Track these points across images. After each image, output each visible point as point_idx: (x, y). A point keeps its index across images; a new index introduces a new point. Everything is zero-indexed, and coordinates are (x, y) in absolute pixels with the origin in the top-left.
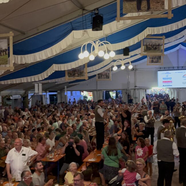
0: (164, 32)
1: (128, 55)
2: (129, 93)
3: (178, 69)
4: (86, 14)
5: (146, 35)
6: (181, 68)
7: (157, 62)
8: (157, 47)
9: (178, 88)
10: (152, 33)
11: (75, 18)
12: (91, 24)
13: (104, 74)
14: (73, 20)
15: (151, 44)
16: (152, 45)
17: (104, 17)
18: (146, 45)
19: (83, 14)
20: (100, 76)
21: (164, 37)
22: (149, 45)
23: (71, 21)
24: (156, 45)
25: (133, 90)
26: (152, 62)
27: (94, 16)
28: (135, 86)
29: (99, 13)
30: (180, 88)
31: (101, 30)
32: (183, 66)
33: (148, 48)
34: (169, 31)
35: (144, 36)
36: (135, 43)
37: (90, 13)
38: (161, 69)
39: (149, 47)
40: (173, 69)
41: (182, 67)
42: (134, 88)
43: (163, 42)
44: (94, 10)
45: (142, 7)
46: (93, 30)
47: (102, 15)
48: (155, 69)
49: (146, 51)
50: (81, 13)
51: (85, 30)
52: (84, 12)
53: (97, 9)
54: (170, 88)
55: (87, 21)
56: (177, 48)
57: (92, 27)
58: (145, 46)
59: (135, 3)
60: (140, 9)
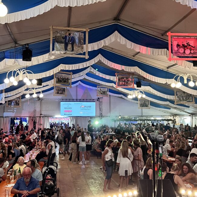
0: (73, 69)
1: (41, 85)
2: (34, 120)
3: (77, 100)
4: (18, 47)
5: (59, 70)
6: (79, 100)
7: (62, 94)
8: (66, 80)
9: (76, 117)
10: (64, 68)
11: (8, 49)
12: (22, 55)
14: (6, 50)
16: (62, 78)
17: (33, 52)
19: (15, 47)
20: (10, 102)
21: (71, 73)
22: (60, 78)
23: (4, 50)
24: (66, 79)
25: (39, 117)
26: (58, 93)
27: (25, 49)
28: (41, 114)
29: (29, 48)
30: (78, 117)
31: (31, 61)
32: (80, 99)
33: (59, 81)
34: (77, 69)
35: (58, 71)
36: (51, 75)
37: (21, 46)
38: (63, 100)
40: (73, 100)
42: (39, 116)
43: (71, 77)
44: (25, 45)
45: (68, 48)
46: (23, 60)
47: (31, 50)
48: (58, 100)
49: (57, 82)
50: (14, 46)
51: (16, 59)
52: (17, 45)
53: (28, 44)
54: (70, 116)
55: (18, 52)
56: (77, 84)
57: (22, 58)
58: (57, 79)
59: (63, 45)
60: (67, 50)
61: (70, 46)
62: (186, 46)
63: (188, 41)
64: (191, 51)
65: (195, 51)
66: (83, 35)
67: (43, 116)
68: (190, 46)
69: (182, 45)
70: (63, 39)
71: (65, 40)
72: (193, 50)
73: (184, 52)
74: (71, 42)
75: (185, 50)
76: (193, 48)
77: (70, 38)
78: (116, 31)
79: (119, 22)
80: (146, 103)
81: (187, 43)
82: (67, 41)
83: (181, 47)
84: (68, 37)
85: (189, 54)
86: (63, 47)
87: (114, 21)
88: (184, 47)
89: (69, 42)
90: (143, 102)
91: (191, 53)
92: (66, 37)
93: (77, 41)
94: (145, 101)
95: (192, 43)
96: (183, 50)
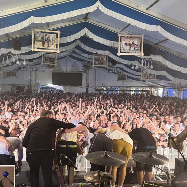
1: (33, 62)
2: (30, 88)
3: (66, 72)
4: (10, 40)
13: (11, 72)
15: (48, 57)
18: (45, 57)
20: (9, 73)
25: (33, 86)
28: (35, 83)
31: (20, 50)
37: (13, 39)
38: (54, 72)
39: (47, 59)
40: (63, 72)
41: (69, 71)
44: (16, 38)
45: (45, 45)
48: (50, 71)
50: (7, 39)
53: (18, 38)
56: (66, 58)
57: (14, 47)
59: (42, 43)
60: (44, 46)
61: (46, 44)
62: (132, 44)
63: (133, 41)
64: (135, 48)
65: (138, 48)
66: (56, 35)
67: (37, 84)
68: (134, 44)
69: (128, 44)
70: (41, 38)
71: (43, 40)
72: (136, 47)
73: (130, 49)
74: (47, 41)
75: (130, 47)
76: (137, 46)
77: (46, 38)
78: (85, 28)
79: (87, 20)
80: (124, 76)
81: (132, 42)
82: (44, 40)
83: (128, 45)
84: (45, 37)
85: (133, 50)
86: (42, 44)
87: (84, 20)
88: (130, 45)
89: (45, 41)
90: (121, 75)
91: (134, 49)
92: (43, 37)
93: (51, 40)
94: (123, 75)
95: (136, 42)
96: (129, 47)
